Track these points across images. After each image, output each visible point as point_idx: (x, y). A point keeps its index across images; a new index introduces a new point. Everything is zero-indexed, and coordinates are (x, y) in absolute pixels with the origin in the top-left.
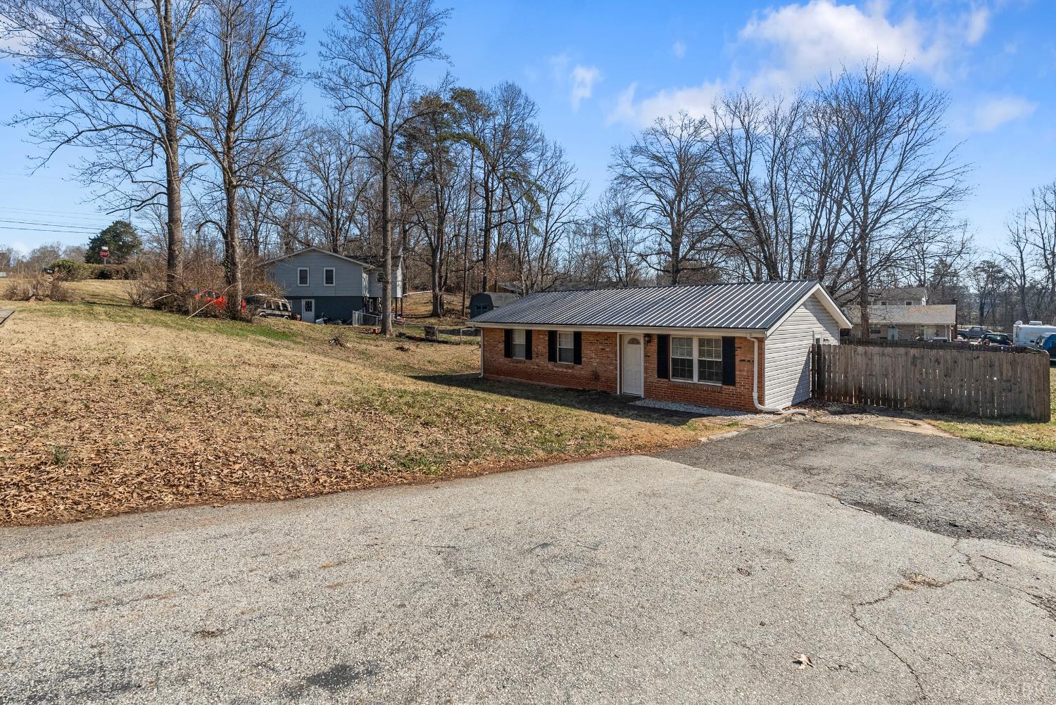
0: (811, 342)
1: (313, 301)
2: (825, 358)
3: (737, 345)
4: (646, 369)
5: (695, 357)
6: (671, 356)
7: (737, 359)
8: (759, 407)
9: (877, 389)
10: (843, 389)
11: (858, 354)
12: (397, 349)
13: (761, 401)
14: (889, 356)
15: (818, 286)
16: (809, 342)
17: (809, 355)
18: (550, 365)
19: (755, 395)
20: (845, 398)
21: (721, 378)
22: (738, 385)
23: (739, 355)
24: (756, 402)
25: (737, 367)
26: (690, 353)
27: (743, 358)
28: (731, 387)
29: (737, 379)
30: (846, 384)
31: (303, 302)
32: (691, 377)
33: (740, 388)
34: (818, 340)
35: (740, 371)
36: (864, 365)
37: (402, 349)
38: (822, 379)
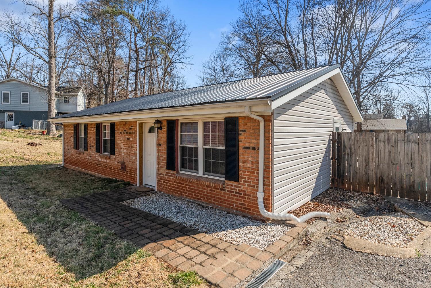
0: (331, 130)
1: (14, 114)
2: (345, 146)
3: (240, 128)
4: (158, 158)
5: (200, 145)
6: (179, 145)
7: (241, 146)
8: (265, 213)
9: (401, 180)
10: (364, 179)
11: (380, 141)
12: (29, 144)
13: (268, 206)
14: (415, 142)
15: (337, 71)
16: (329, 130)
17: (329, 144)
18: (97, 155)
19: (260, 196)
20: (366, 188)
21: (224, 172)
22: (242, 181)
23: (243, 140)
24: (261, 205)
25: (241, 157)
26: (196, 142)
27: (247, 145)
28: (234, 184)
29: (241, 174)
30: (366, 173)
31: (6, 114)
32: (197, 169)
33: (243, 186)
34: (337, 128)
35: (244, 162)
36: (387, 154)
37: (33, 144)
38: (342, 167)
